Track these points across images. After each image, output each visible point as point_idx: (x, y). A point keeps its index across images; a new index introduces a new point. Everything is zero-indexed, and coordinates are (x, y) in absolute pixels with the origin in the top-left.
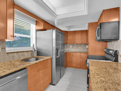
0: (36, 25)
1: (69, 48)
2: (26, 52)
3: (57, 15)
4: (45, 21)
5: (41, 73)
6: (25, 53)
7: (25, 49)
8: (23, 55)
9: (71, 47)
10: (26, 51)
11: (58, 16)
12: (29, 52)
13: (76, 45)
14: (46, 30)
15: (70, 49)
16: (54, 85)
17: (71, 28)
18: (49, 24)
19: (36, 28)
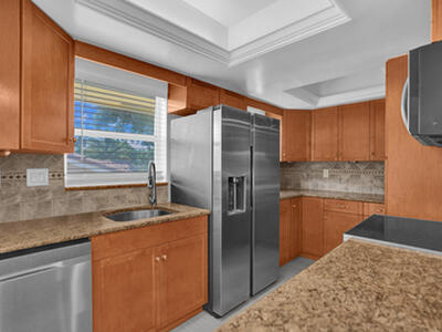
0: (169, 97)
1: (317, 177)
2: (130, 190)
3: (229, 53)
4: (193, 79)
5: (153, 263)
6: (126, 191)
7: (138, 179)
8: (118, 197)
9: (326, 173)
10: (130, 186)
11: (233, 55)
12: (142, 189)
13: (348, 166)
14: (195, 113)
15: (320, 183)
16: (217, 317)
17: (320, 96)
18: (214, 88)
19: (168, 107)
